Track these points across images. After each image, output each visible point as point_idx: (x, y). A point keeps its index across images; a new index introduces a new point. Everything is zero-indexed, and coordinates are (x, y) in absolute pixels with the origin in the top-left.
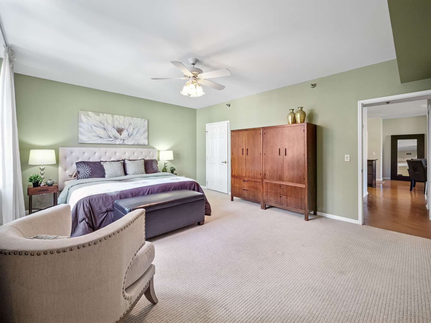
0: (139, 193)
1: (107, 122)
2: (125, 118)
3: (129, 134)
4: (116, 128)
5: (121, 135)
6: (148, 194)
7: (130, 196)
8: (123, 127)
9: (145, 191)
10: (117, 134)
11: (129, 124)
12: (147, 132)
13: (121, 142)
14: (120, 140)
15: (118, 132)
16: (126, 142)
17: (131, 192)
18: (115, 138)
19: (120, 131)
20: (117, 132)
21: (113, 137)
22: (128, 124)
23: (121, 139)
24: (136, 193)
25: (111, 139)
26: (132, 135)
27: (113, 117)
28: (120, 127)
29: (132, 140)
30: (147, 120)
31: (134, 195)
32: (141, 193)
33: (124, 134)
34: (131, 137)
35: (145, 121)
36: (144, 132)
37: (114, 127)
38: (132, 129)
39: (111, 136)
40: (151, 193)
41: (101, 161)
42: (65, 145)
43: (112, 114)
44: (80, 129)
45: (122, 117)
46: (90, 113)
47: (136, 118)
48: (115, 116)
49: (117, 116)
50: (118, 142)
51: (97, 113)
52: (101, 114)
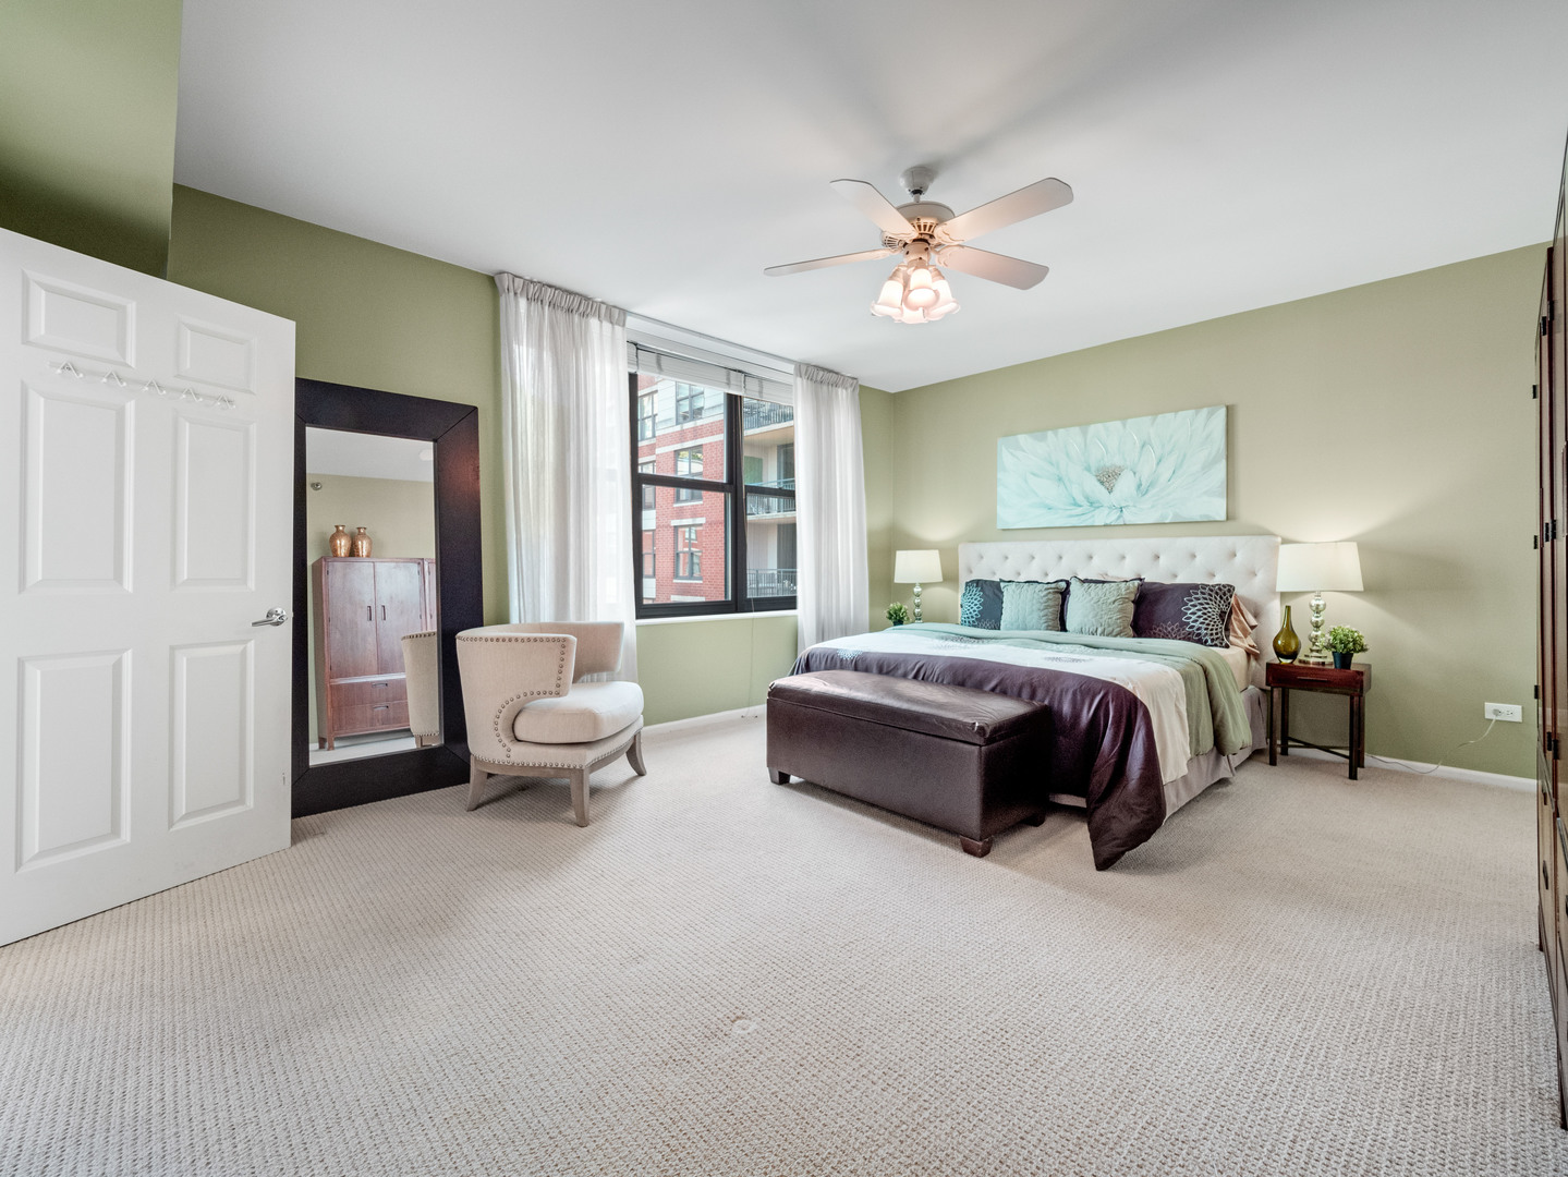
0: (896, 668)
1: (1067, 455)
2: (1124, 426)
3: (1140, 486)
4: (1093, 469)
5: (1110, 491)
6: (915, 677)
7: (875, 670)
8: (1117, 461)
9: (909, 668)
10: (1099, 491)
11: (1143, 446)
12: (1223, 464)
13: (1112, 518)
14: (1106, 511)
15: (1102, 483)
16: (1129, 517)
17: (879, 661)
18: (1092, 504)
19: (1108, 478)
20: (1098, 484)
21: (1085, 503)
22: (1138, 445)
23: (1112, 507)
24: (888, 667)
25: (1079, 510)
26: (1152, 485)
27: (1085, 434)
28: (1108, 464)
29: (1153, 507)
30: (1223, 411)
31: (885, 671)
32: (900, 672)
33: (1125, 485)
34: (1149, 494)
35: (1210, 415)
36: (1207, 466)
37: (1088, 469)
38: (1155, 462)
39: (1080, 499)
40: (923, 679)
41: (1002, 581)
42: (975, 537)
43: (1083, 424)
44: (1000, 489)
45: (1117, 424)
46: (1022, 439)
47: (1170, 416)
48: (1092, 428)
49: (1100, 426)
50: (1100, 518)
51: (1039, 430)
52: (1050, 433)
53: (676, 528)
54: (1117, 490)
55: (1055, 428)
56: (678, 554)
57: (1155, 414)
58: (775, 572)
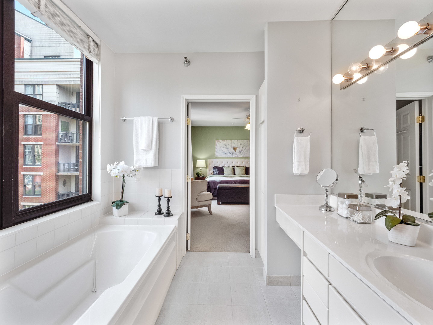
1: (228, 144)
2: (238, 141)
3: (240, 151)
5: (235, 151)
8: (237, 146)
10: (234, 151)
13: (236, 156)
16: (238, 156)
18: (232, 153)
19: (235, 149)
22: (240, 144)
23: (236, 154)
25: (230, 154)
26: (242, 151)
27: (231, 141)
28: (235, 147)
29: (242, 154)
33: (238, 150)
37: (232, 147)
38: (242, 147)
39: (230, 152)
42: (210, 158)
43: (231, 139)
44: (216, 149)
45: (236, 140)
46: (220, 140)
47: (244, 140)
48: (233, 140)
49: (234, 140)
50: (234, 156)
51: (223, 140)
52: (225, 140)
53: (24, 145)
54: (236, 151)
55: (226, 139)
56: (25, 156)
57: (242, 140)
58: (75, 163)
